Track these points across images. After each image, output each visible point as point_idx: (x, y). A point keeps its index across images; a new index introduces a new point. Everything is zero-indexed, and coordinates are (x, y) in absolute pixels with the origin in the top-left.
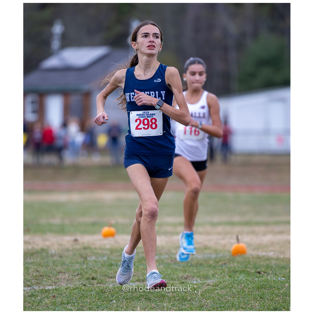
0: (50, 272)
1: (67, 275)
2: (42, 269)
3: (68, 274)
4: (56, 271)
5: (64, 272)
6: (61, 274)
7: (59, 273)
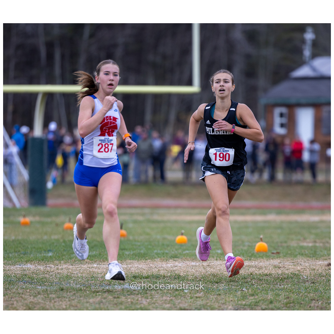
0: (302, 299)
1: (320, 303)
2: (292, 295)
3: (322, 302)
4: (309, 299)
5: (317, 299)
6: (314, 301)
7: (312, 300)
